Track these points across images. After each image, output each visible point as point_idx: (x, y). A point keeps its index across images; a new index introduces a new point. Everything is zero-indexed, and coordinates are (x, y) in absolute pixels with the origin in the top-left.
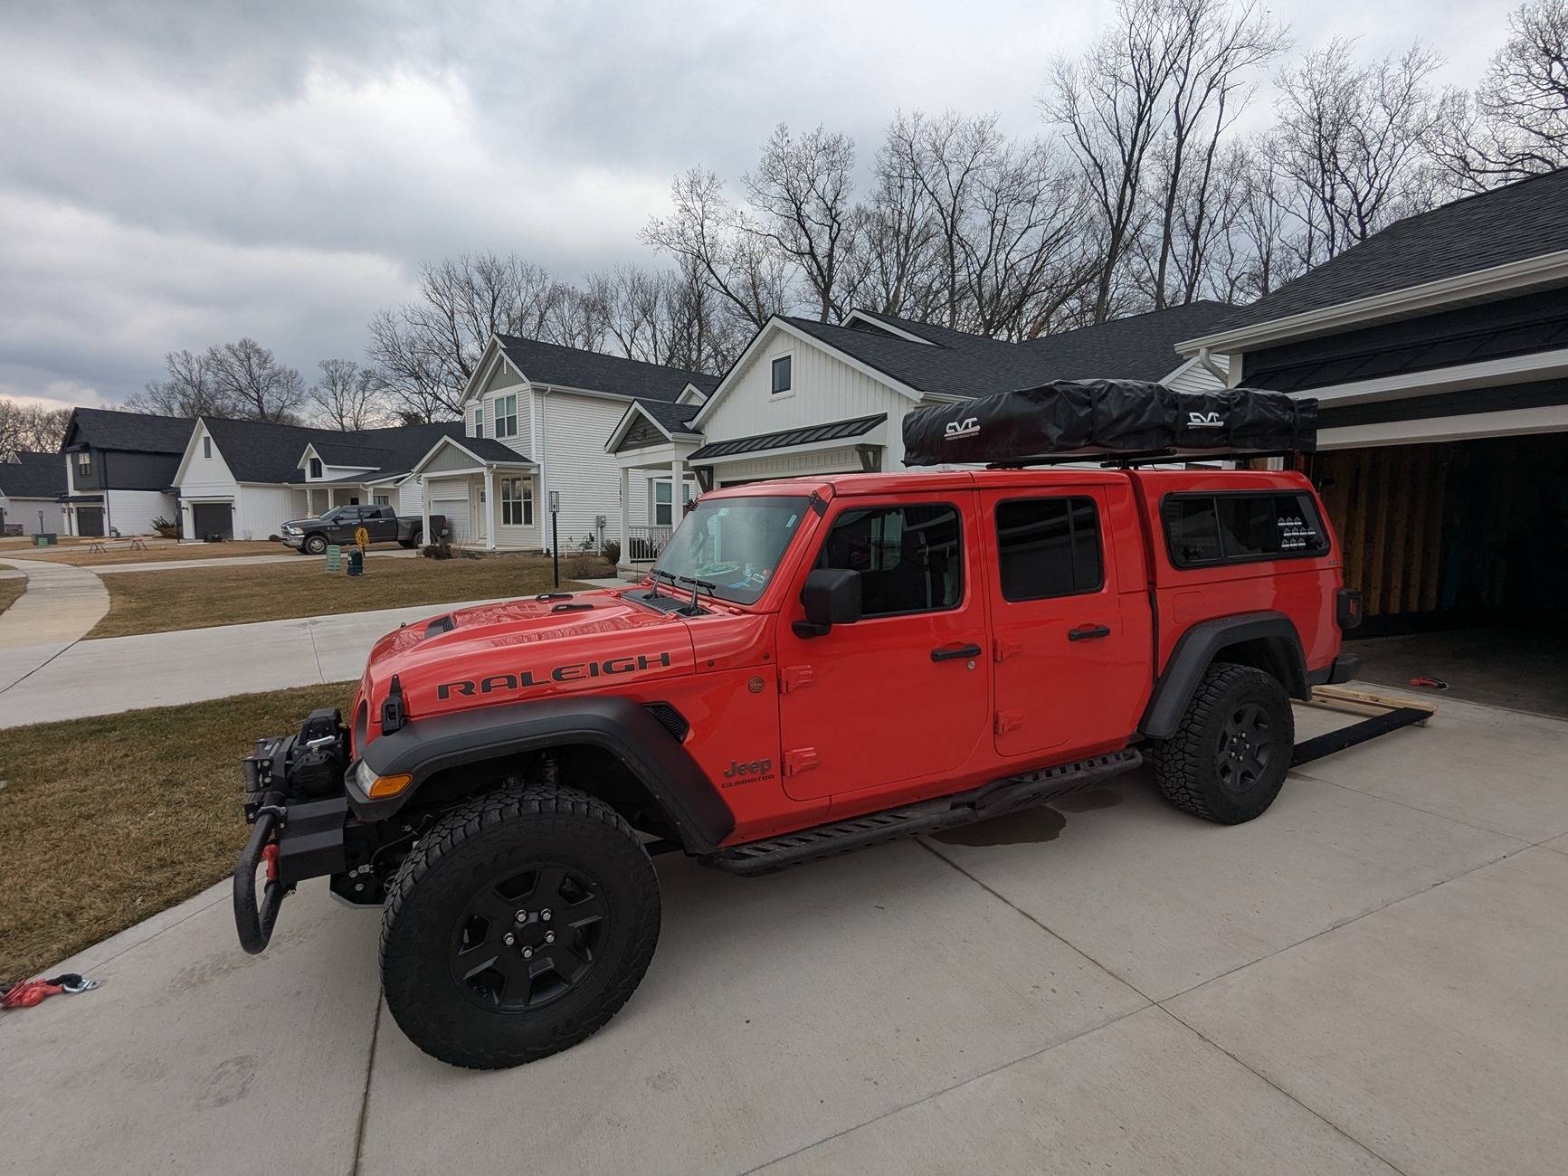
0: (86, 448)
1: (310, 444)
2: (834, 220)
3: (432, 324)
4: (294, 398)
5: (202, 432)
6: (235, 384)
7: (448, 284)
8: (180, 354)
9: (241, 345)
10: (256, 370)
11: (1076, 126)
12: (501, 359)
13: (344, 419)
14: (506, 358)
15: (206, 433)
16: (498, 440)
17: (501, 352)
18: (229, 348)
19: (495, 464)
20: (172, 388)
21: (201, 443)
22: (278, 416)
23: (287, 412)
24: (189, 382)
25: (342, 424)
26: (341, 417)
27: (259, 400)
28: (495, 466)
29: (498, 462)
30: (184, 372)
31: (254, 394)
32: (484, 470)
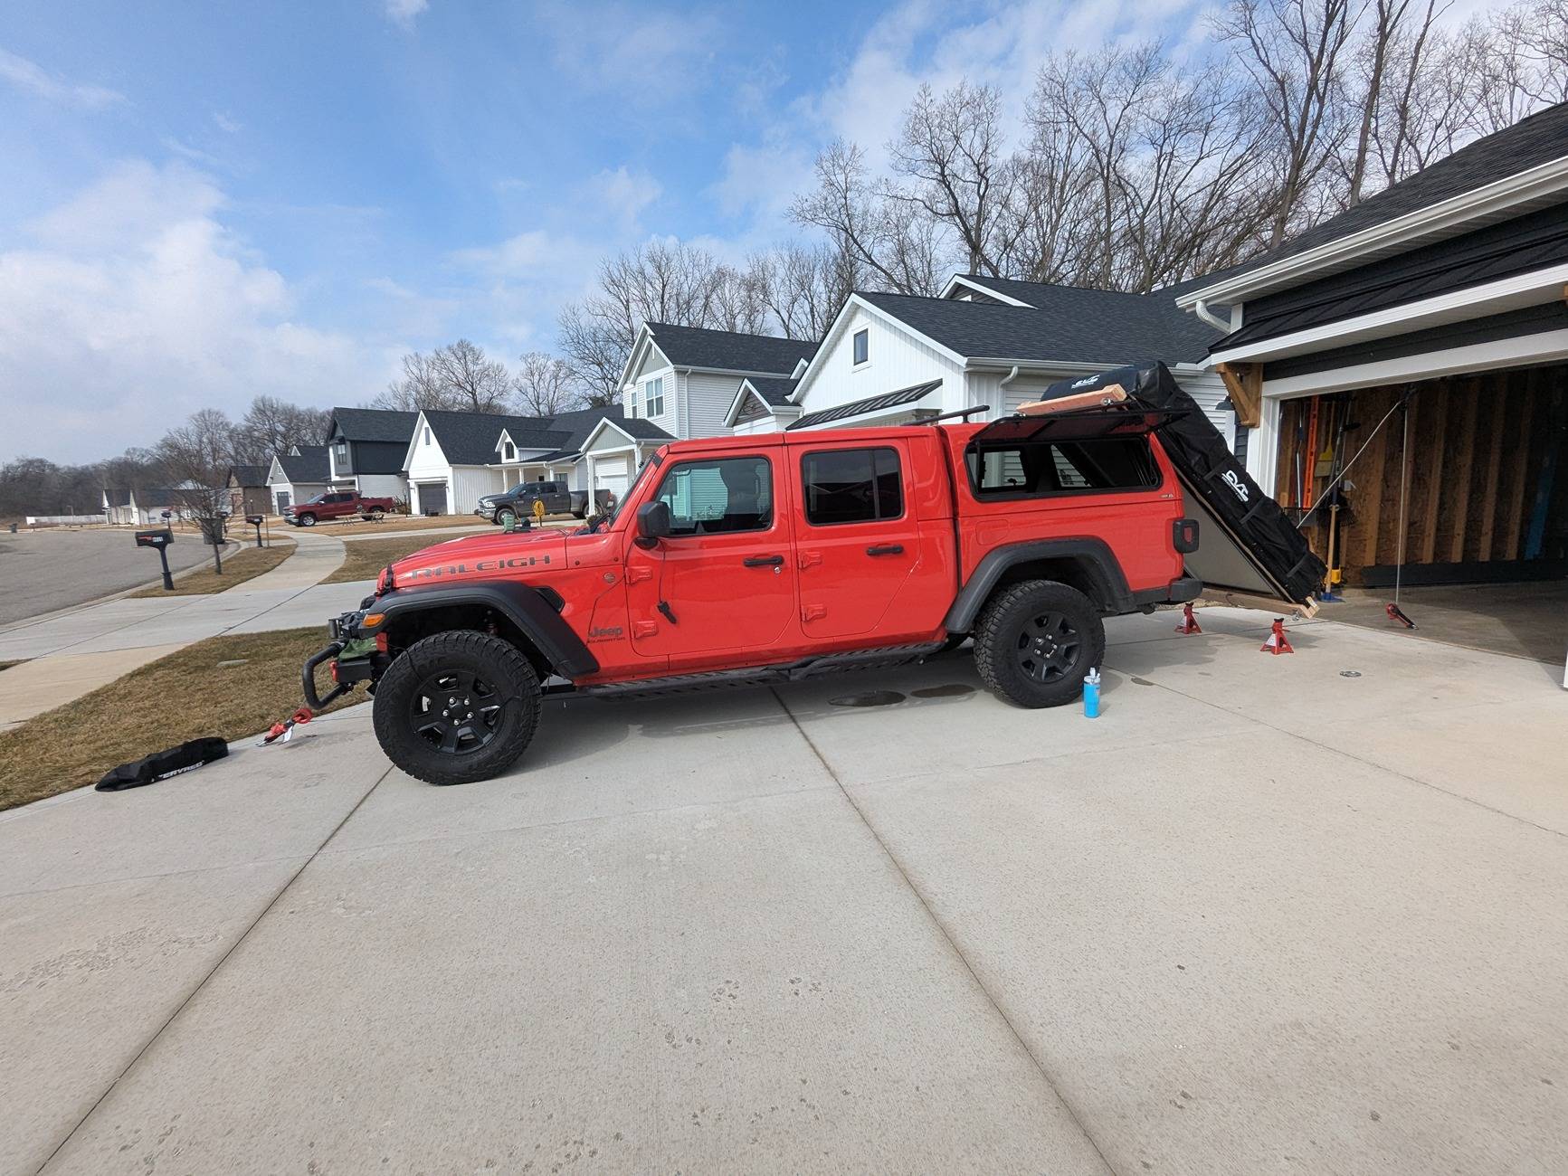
0: (342, 441)
1: (504, 430)
2: (983, 176)
3: (610, 314)
4: (501, 389)
5: (423, 424)
6: (454, 379)
7: (623, 275)
8: (413, 356)
9: (459, 345)
10: (471, 367)
11: (1253, 40)
12: (650, 346)
13: (541, 407)
14: (654, 345)
15: (426, 424)
16: (649, 419)
17: (650, 339)
18: (449, 348)
19: (643, 441)
20: (408, 386)
21: (423, 431)
22: (489, 406)
23: (495, 402)
24: (420, 380)
25: (539, 411)
26: (538, 404)
27: (473, 393)
28: (643, 443)
29: (645, 440)
30: (416, 371)
31: (469, 388)
32: (634, 447)
